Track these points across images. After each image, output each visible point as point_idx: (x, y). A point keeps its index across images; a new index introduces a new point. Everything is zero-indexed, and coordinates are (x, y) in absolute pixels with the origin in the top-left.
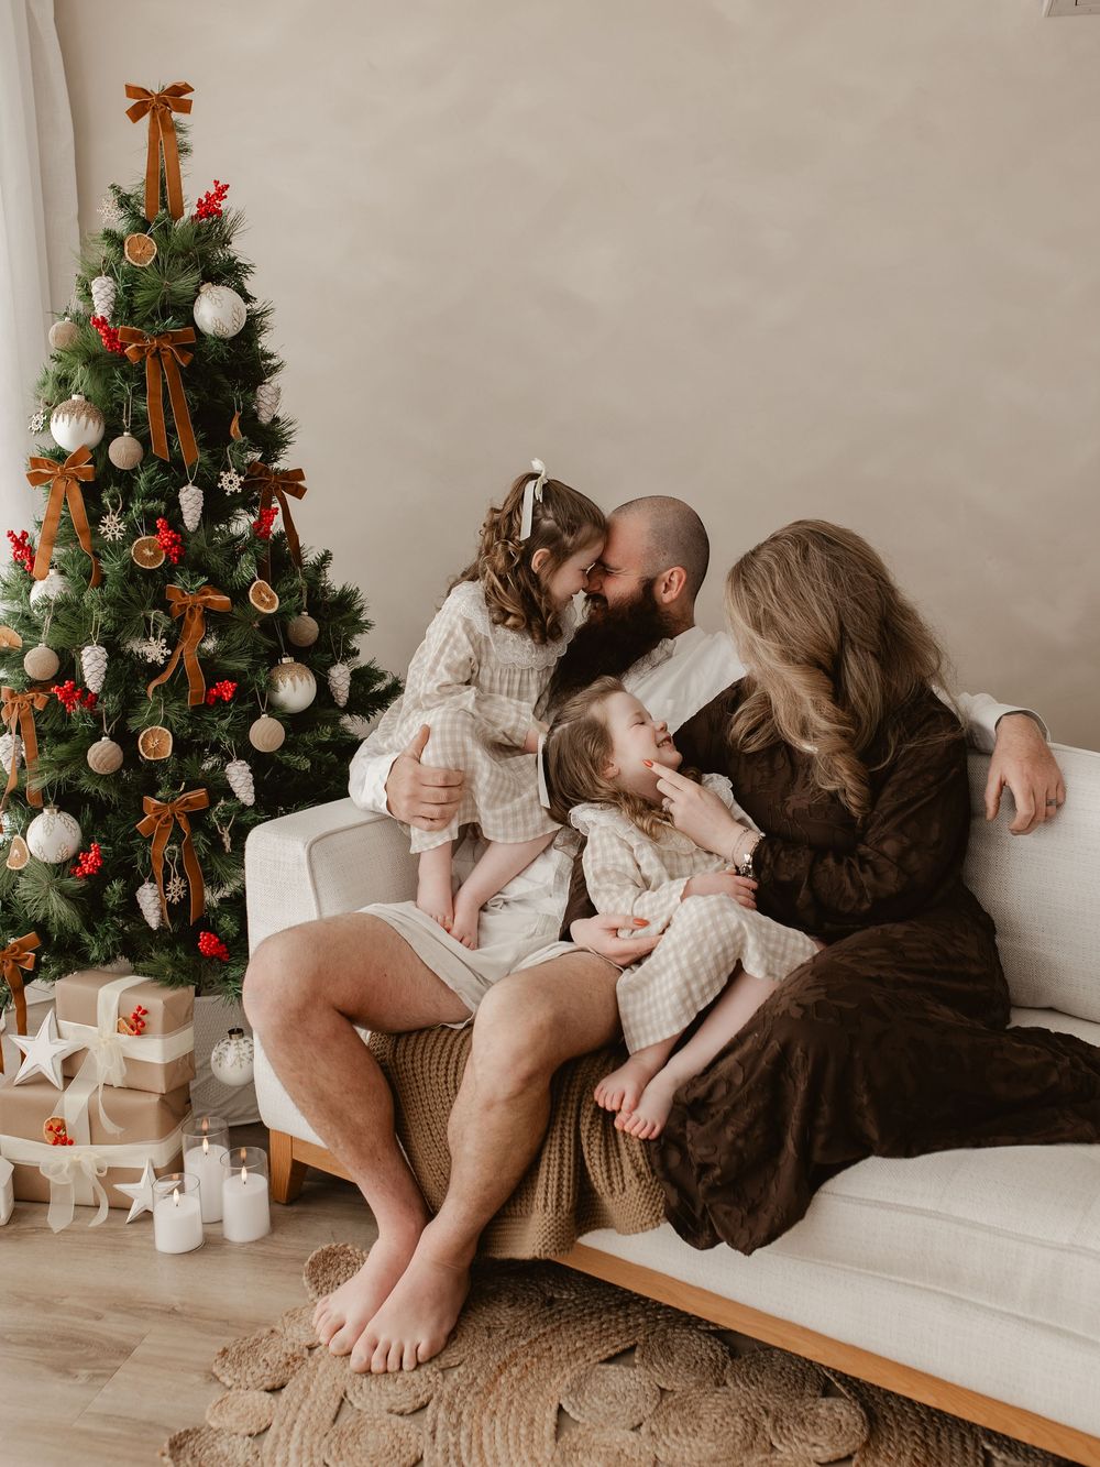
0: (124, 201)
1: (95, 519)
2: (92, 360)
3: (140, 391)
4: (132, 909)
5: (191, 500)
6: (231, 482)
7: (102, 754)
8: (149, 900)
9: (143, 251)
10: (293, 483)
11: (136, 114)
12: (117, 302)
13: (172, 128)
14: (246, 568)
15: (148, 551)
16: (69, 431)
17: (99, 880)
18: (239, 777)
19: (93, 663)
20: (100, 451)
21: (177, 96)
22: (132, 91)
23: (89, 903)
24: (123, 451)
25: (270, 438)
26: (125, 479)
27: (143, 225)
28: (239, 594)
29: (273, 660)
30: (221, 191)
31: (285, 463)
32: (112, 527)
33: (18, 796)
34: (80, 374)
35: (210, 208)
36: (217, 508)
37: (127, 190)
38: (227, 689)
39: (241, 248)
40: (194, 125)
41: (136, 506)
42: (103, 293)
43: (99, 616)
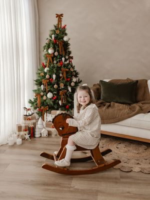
0: (55, 27)
1: (53, 61)
2: (53, 44)
3: (58, 47)
4: (58, 103)
5: (63, 59)
6: (67, 57)
7: (56, 86)
8: (60, 102)
9: (58, 32)
10: (72, 58)
11: (57, 17)
12: (55, 38)
13: (61, 19)
14: (70, 66)
15: (59, 65)
16: (51, 51)
17: (55, 100)
18: (70, 89)
19: (54, 76)
20: (54, 53)
21: (62, 15)
22: (56, 14)
23: (54, 102)
24: (56, 54)
25: (70, 53)
26: (56, 57)
27: (57, 29)
28: (69, 69)
29: (72, 77)
30: (66, 26)
31: (71, 55)
32: (55, 62)
33: (45, 91)
34: (51, 45)
35: (64, 28)
36: (66, 60)
37: (55, 25)
38: (69, 79)
39: (67, 32)
40: (63, 18)
41: (58, 60)
42: (53, 36)
43: (55, 71)
